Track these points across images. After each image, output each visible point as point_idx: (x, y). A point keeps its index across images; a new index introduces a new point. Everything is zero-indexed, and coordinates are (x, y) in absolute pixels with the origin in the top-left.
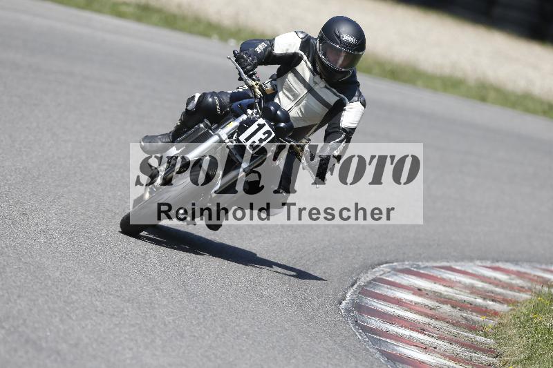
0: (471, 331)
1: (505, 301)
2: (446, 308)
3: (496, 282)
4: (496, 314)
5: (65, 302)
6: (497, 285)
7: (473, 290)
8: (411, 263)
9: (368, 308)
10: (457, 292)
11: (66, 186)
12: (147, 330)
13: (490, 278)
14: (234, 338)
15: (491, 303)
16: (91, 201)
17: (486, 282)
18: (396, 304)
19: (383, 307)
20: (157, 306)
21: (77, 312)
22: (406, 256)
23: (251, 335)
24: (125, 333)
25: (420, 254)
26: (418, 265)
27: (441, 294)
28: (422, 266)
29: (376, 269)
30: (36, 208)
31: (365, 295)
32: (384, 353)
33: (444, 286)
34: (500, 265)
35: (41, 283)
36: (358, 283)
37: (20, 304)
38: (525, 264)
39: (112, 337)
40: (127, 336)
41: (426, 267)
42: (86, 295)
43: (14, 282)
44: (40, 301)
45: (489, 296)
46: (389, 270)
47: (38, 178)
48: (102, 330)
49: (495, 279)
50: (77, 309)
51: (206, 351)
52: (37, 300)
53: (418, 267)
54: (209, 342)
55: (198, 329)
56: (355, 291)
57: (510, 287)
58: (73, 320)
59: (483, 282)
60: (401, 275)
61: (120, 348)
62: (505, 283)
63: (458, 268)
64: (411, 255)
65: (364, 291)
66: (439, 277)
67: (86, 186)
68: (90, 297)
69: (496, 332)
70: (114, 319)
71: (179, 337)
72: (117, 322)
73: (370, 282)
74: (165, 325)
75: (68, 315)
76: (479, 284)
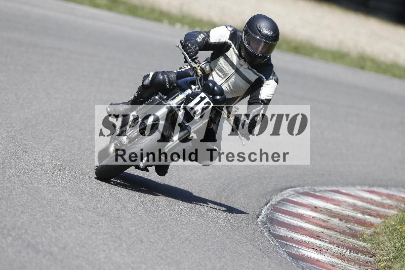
0: (354, 238)
1: (378, 215)
2: (336, 221)
3: (372, 201)
4: (372, 225)
5: (56, 216)
6: (372, 204)
7: (355, 208)
8: (310, 187)
9: (278, 220)
10: (343, 209)
11: (57, 132)
12: (116, 237)
13: (367, 199)
14: (180, 243)
15: (368, 217)
16: (74, 143)
17: (364, 202)
18: (299, 218)
19: (289, 220)
20: (123, 219)
21: (65, 224)
22: (306, 183)
23: (192, 241)
24: (100, 239)
25: (316, 182)
26: (315, 189)
27: (331, 210)
28: (318, 190)
29: (284, 192)
30: (35, 148)
31: (276, 212)
32: (289, 254)
33: (334, 205)
34: (375, 189)
35: (39, 203)
36: (271, 202)
37: (23, 219)
38: (393, 189)
39: (90, 242)
40: (101, 241)
41: (321, 191)
42: (71, 212)
43: (19, 202)
44: (37, 216)
45: (367, 212)
46: (293, 193)
47: (36, 126)
48: (83, 237)
49: (371, 199)
50: (65, 221)
51: (159, 252)
52: (36, 215)
53: (315, 191)
54: (162, 246)
55: (153, 236)
56: (268, 209)
57: (382, 205)
58: (62, 230)
59: (362, 201)
60: (302, 197)
61: (96, 250)
62: (379, 202)
63: (344, 191)
64: (309, 182)
65: (275, 209)
66: (330, 198)
67: (71, 131)
68: (74, 213)
69: (372, 238)
70: (92, 229)
71: (139, 242)
72: (94, 231)
73: (279, 202)
74: (130, 233)
75: (58, 226)
76: (359, 203)
